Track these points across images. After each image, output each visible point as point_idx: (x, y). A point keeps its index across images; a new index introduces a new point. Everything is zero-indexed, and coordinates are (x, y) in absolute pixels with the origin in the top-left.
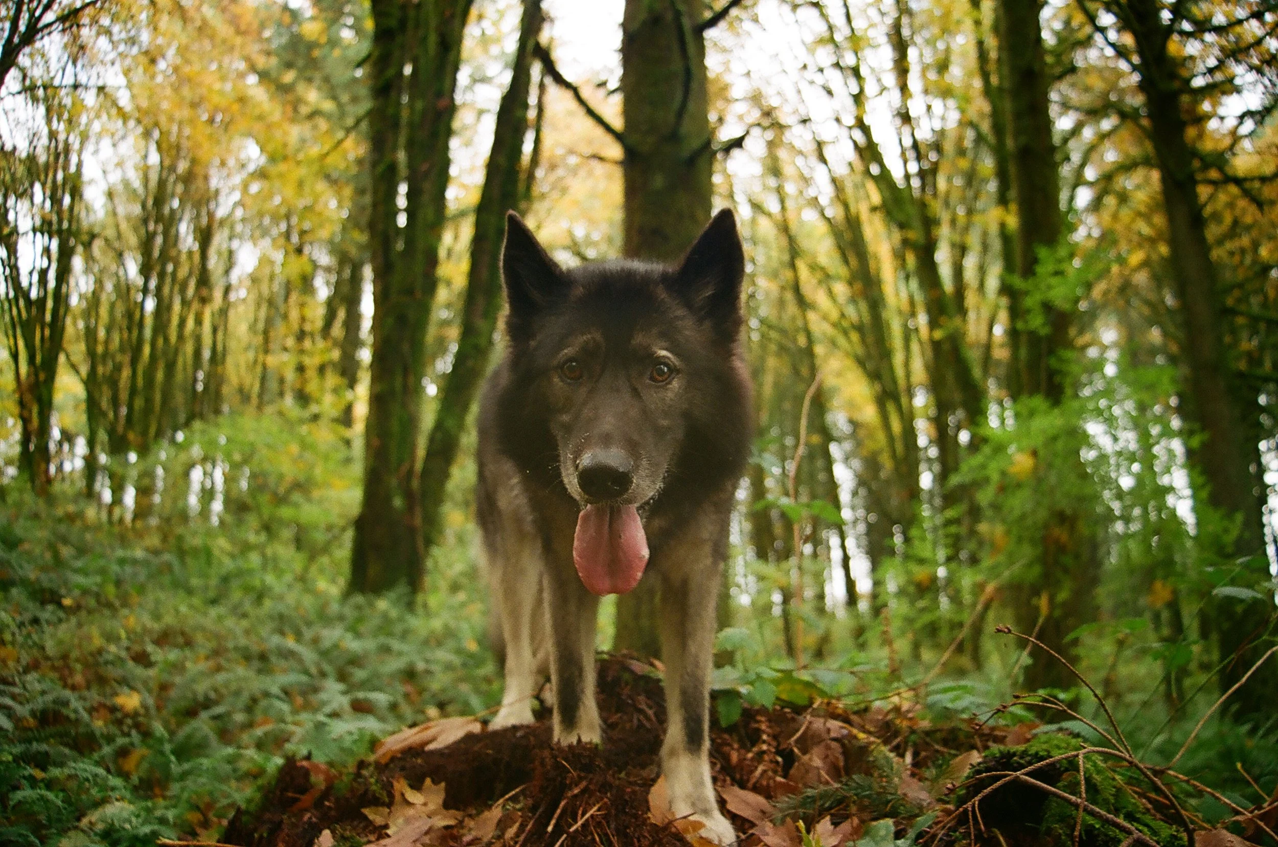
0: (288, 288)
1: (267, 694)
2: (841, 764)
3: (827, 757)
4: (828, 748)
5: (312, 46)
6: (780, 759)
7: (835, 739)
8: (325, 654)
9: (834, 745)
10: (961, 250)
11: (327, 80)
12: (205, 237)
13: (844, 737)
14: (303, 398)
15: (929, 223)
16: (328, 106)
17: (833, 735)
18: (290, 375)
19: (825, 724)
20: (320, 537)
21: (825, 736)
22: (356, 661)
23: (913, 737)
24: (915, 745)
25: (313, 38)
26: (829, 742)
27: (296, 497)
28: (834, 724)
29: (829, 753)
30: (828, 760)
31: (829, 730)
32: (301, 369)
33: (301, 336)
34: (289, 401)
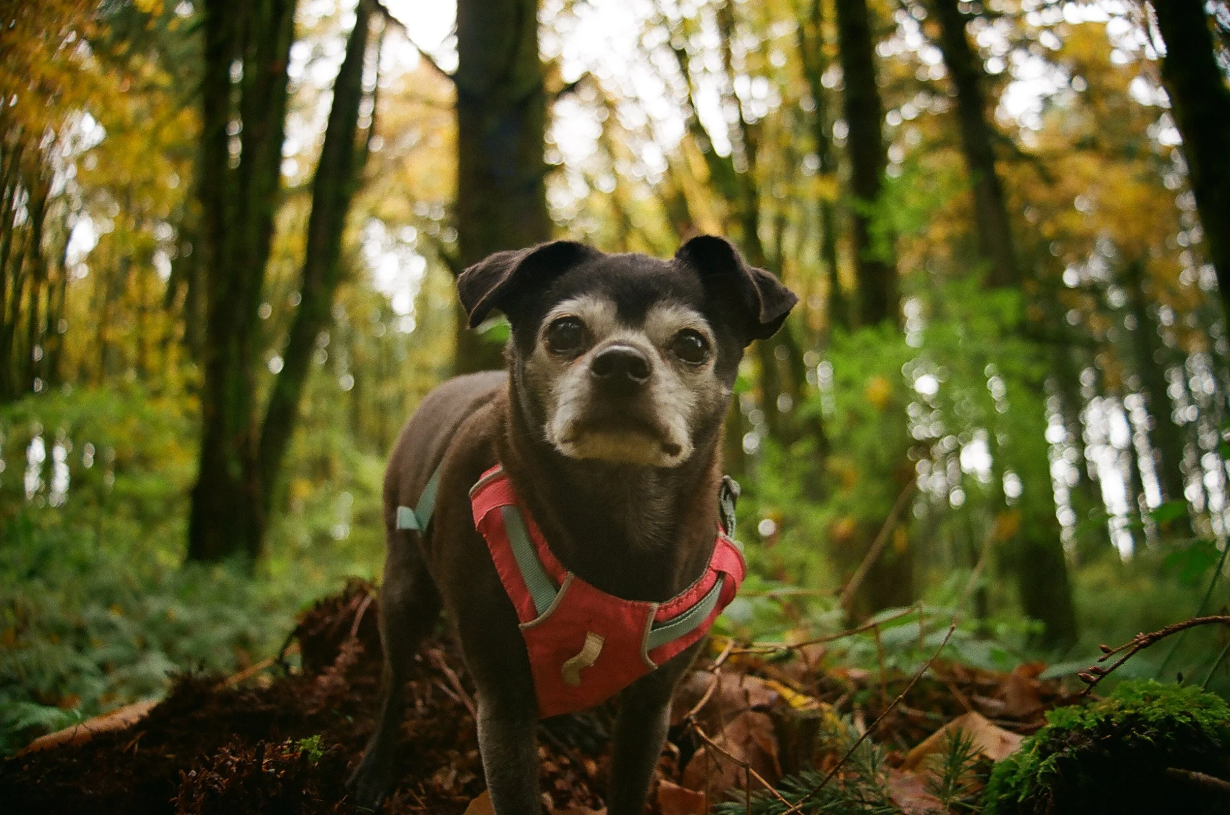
0: (127, 263)
1: (77, 671)
2: (774, 751)
3: (749, 739)
4: (749, 724)
5: (147, 17)
6: (675, 749)
7: (758, 709)
8: (152, 625)
9: (760, 718)
10: (781, 223)
11: (163, 50)
12: (38, 210)
13: (773, 704)
14: (143, 372)
15: (752, 195)
16: (164, 80)
17: (754, 702)
18: (131, 352)
19: (741, 685)
20: (156, 507)
21: (742, 705)
22: (183, 630)
23: (862, 696)
24: (865, 707)
25: (148, 10)
26: (751, 714)
27: (137, 469)
28: (753, 683)
29: (752, 732)
30: (751, 746)
31: (746, 694)
32: (141, 345)
33: (142, 310)
34: (130, 376)
